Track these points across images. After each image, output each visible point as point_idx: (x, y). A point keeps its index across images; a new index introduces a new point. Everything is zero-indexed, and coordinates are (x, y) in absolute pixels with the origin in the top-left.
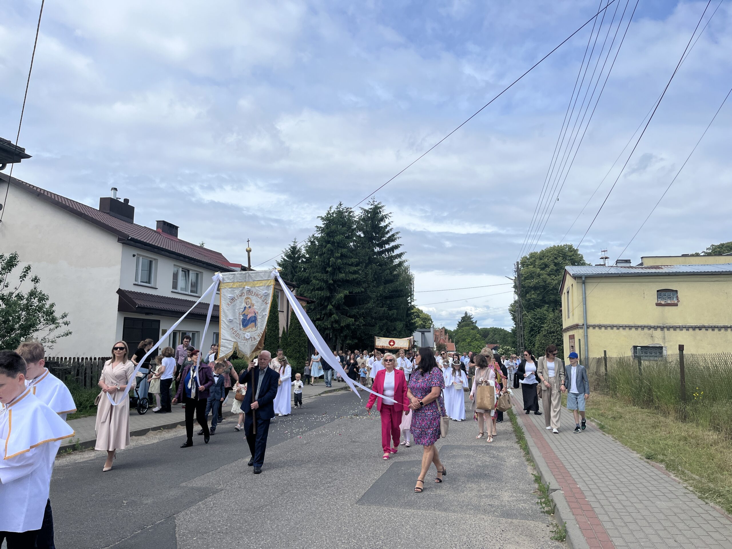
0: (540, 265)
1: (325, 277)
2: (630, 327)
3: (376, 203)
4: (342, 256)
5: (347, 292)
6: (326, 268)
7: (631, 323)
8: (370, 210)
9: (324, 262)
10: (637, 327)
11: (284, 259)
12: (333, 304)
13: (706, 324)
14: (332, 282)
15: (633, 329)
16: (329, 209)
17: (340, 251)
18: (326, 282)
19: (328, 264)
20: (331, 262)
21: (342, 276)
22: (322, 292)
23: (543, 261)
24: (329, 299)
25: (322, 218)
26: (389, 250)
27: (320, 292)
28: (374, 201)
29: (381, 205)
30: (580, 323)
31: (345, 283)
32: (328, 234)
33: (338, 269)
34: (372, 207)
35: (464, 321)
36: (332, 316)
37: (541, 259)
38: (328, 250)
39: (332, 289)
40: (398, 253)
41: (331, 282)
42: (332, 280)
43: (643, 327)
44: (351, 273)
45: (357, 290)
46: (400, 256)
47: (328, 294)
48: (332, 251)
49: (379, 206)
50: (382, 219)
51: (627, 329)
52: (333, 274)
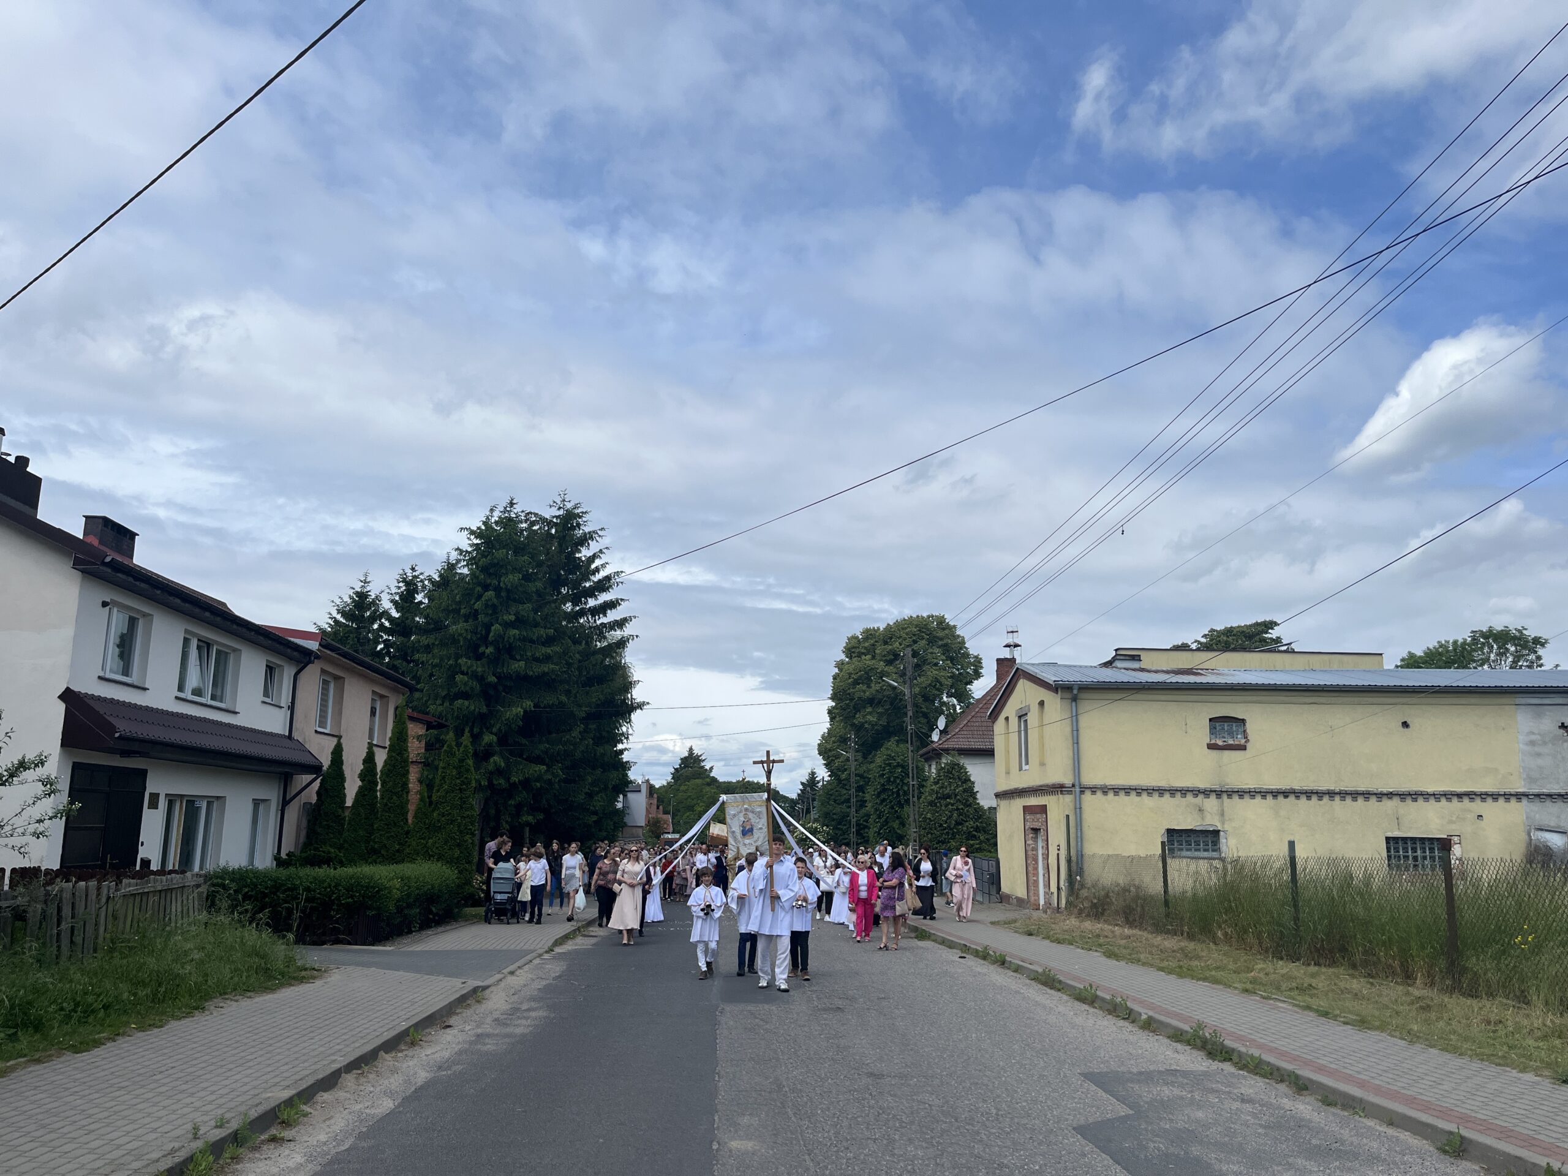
1: (479, 667)
2: (1161, 791)
3: (569, 506)
4: (520, 622)
5: (529, 704)
6: (477, 647)
7: (1163, 784)
8: (555, 520)
9: (475, 632)
10: (1173, 792)
11: (336, 621)
12: (494, 730)
13: (1297, 787)
14: (496, 680)
15: (1167, 795)
16: (488, 513)
17: (513, 609)
18: (481, 679)
19: (485, 640)
20: (492, 634)
21: (518, 666)
22: (472, 702)
24: (483, 721)
25: (472, 532)
26: (594, 611)
27: (466, 703)
28: (564, 500)
29: (579, 510)
31: (524, 683)
32: (484, 569)
33: (507, 650)
34: (561, 512)
35: (685, 767)
36: (492, 760)
38: (487, 606)
39: (491, 694)
40: (618, 618)
41: (492, 679)
42: (494, 675)
43: (1184, 792)
44: (536, 660)
45: (550, 699)
46: (621, 624)
47: (484, 710)
48: (494, 606)
49: (576, 511)
50: (585, 540)
51: (1156, 795)
52: (495, 661)
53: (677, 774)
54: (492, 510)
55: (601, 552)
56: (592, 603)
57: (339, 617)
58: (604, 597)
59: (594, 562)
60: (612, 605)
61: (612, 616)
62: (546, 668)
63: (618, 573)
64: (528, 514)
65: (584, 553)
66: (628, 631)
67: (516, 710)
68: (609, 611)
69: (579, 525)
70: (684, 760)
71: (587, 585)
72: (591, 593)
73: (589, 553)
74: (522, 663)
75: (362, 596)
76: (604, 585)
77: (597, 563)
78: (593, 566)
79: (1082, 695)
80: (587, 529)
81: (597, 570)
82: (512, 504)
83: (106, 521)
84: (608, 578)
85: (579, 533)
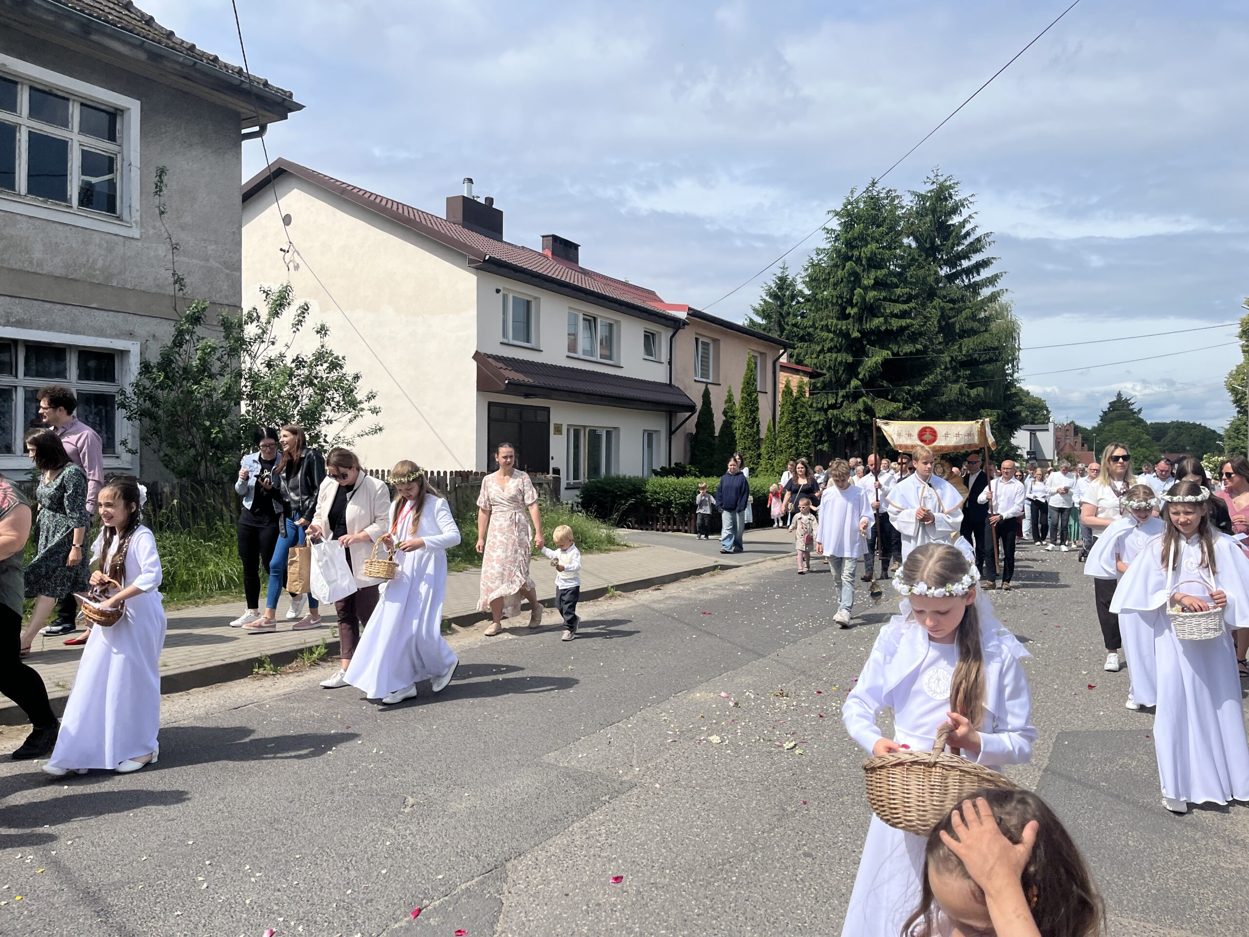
1: (843, 325)
3: (941, 179)
4: (878, 284)
5: (886, 354)
6: (845, 309)
8: (929, 195)
9: (842, 298)
11: (765, 301)
12: (861, 376)
14: (859, 335)
16: (849, 195)
17: (872, 275)
18: (847, 335)
19: (850, 302)
20: (855, 297)
21: (877, 322)
22: (839, 354)
24: (851, 368)
25: (837, 214)
26: (968, 271)
27: (834, 355)
28: (937, 175)
29: (952, 182)
31: (884, 336)
32: (849, 244)
33: (870, 310)
34: (934, 186)
35: (1113, 410)
38: (849, 274)
39: (857, 348)
40: (990, 276)
41: (856, 334)
42: (859, 331)
44: (896, 316)
45: (907, 348)
46: (992, 280)
47: (850, 359)
48: (856, 274)
49: (948, 183)
50: (955, 210)
52: (860, 319)
53: (1106, 417)
54: (852, 192)
55: (970, 216)
56: (965, 264)
57: (767, 298)
58: (976, 258)
59: (964, 227)
60: (985, 264)
61: (985, 273)
62: (903, 322)
63: (987, 235)
64: (890, 190)
65: (955, 220)
66: (1000, 285)
67: (876, 357)
68: (982, 270)
69: (951, 196)
70: (1112, 404)
71: (960, 249)
72: (965, 255)
73: (961, 219)
74: (882, 319)
75: (783, 280)
76: (975, 246)
77: (968, 227)
78: (964, 231)
80: (957, 198)
81: (968, 234)
82: (874, 184)
83: (555, 238)
84: (978, 240)
85: (950, 204)
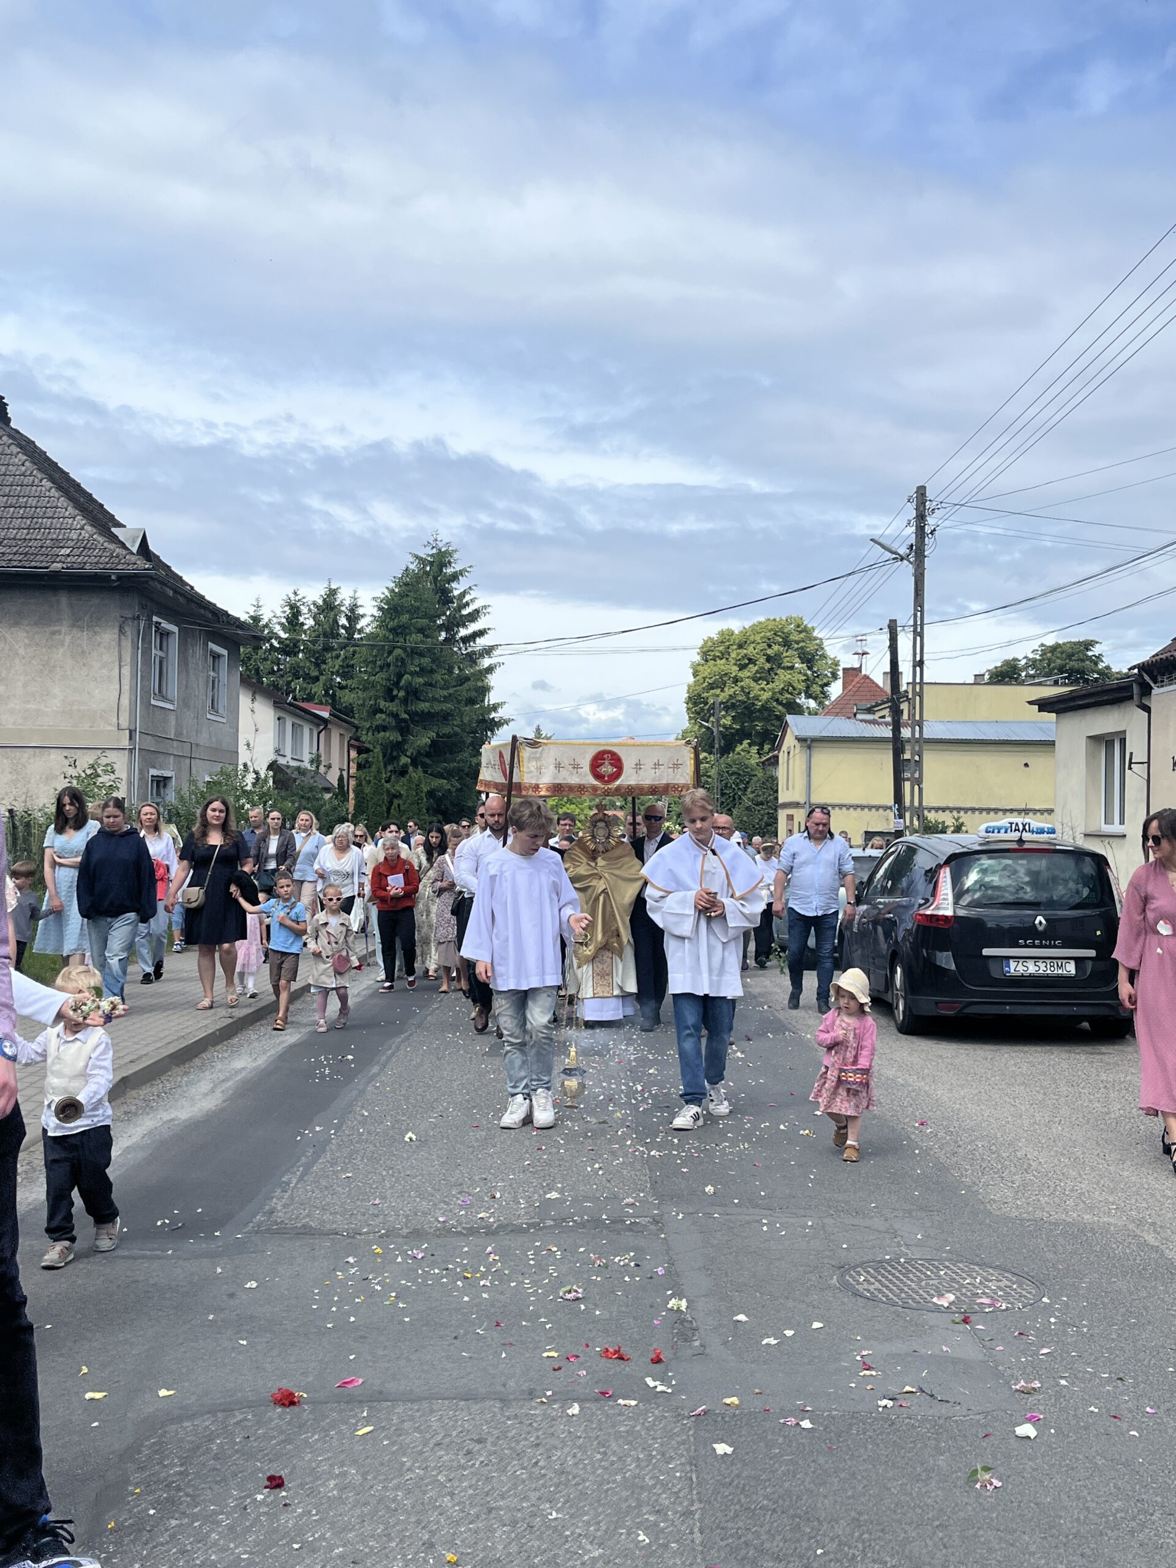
0: (739, 660)
2: (862, 807)
7: (865, 803)
8: (429, 559)
9: (389, 680)
10: (870, 807)
12: (408, 754)
13: (951, 805)
15: (866, 810)
18: (395, 716)
21: (424, 706)
23: (745, 651)
24: (399, 747)
26: (466, 640)
27: (386, 734)
30: (802, 801)
33: (414, 694)
34: (434, 551)
37: (740, 646)
39: (404, 729)
40: (487, 646)
42: (405, 712)
43: (877, 808)
45: (446, 730)
46: (488, 651)
47: (400, 739)
50: (455, 577)
51: (859, 809)
55: (470, 588)
56: (463, 631)
58: (473, 627)
59: (465, 597)
60: (481, 633)
61: (481, 642)
63: (485, 607)
65: (456, 588)
66: (496, 657)
67: (423, 739)
68: (478, 640)
69: (450, 563)
71: (460, 616)
72: (463, 624)
73: (460, 589)
74: (426, 703)
76: (474, 616)
77: (467, 598)
78: (464, 601)
79: (814, 744)
80: (456, 567)
81: (467, 604)
85: (449, 571)
